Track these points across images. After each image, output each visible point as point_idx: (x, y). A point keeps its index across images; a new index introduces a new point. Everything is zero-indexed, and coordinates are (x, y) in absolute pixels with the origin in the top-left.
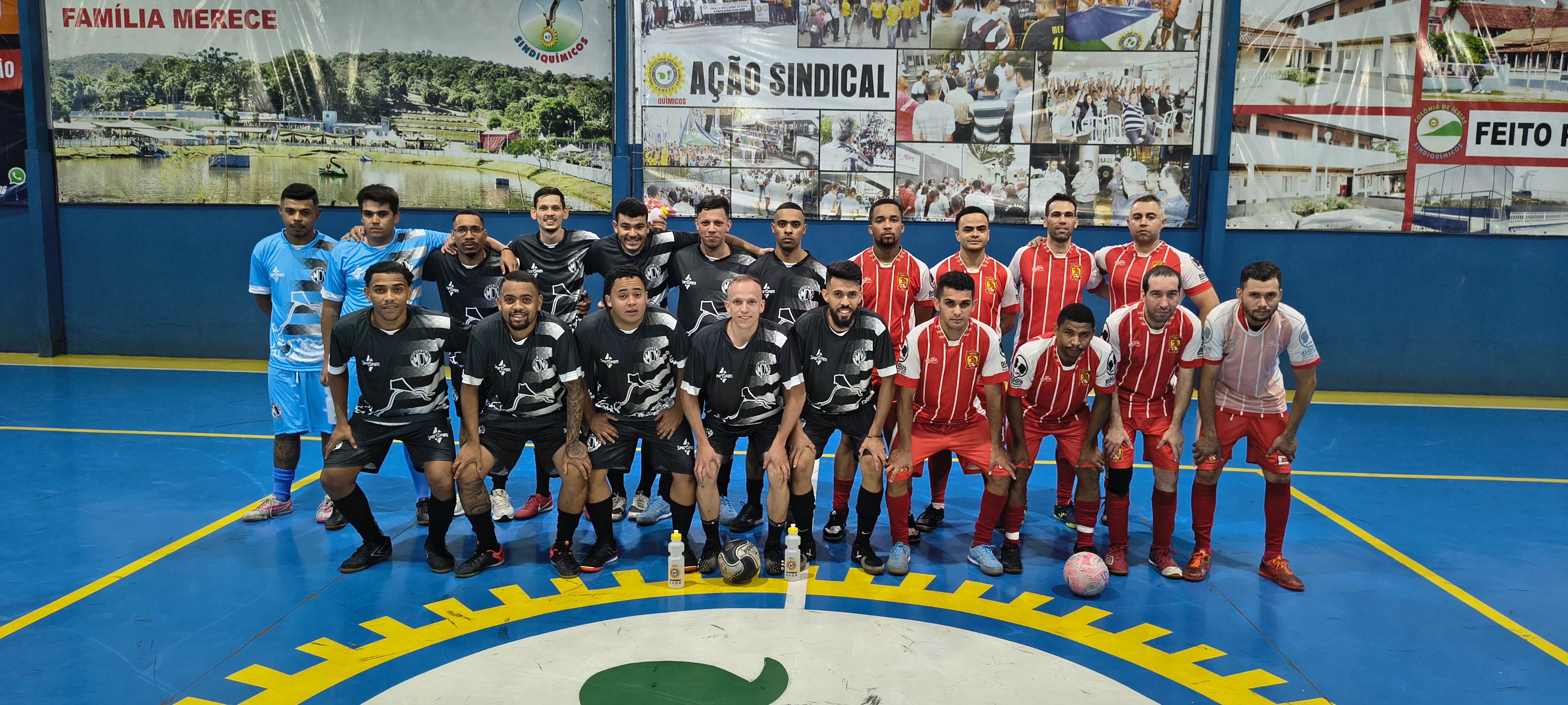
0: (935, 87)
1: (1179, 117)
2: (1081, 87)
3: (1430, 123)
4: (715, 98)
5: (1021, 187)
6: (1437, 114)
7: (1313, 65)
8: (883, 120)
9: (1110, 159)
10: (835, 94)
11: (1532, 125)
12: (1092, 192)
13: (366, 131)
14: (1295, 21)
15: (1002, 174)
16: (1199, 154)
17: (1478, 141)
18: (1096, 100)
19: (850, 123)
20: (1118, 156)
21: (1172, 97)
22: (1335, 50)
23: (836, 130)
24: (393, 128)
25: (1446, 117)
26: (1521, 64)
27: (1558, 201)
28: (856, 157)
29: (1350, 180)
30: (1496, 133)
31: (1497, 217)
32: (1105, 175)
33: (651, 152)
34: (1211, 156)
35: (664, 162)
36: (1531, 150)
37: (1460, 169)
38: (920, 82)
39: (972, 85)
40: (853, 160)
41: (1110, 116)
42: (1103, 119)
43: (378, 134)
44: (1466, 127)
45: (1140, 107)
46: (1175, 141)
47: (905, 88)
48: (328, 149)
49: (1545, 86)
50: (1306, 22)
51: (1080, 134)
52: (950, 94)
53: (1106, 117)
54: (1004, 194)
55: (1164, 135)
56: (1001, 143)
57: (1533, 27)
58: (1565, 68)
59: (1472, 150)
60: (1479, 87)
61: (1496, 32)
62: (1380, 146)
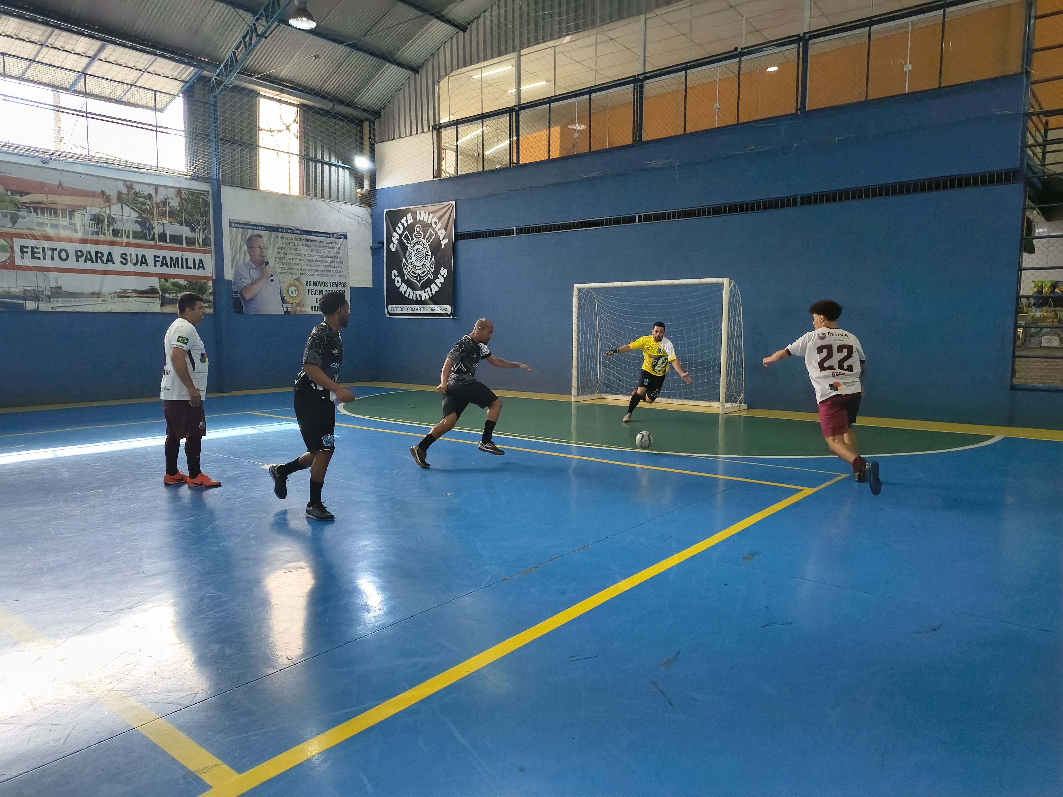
11: (56, 249)
17: (22, 257)
26: (43, 213)
27: (79, 292)
30: (33, 252)
31: (42, 301)
36: (58, 264)
37: (13, 273)
44: (12, 248)
49: (59, 228)
57: (47, 194)
58: (70, 219)
59: (19, 262)
60: (17, 225)
61: (22, 194)
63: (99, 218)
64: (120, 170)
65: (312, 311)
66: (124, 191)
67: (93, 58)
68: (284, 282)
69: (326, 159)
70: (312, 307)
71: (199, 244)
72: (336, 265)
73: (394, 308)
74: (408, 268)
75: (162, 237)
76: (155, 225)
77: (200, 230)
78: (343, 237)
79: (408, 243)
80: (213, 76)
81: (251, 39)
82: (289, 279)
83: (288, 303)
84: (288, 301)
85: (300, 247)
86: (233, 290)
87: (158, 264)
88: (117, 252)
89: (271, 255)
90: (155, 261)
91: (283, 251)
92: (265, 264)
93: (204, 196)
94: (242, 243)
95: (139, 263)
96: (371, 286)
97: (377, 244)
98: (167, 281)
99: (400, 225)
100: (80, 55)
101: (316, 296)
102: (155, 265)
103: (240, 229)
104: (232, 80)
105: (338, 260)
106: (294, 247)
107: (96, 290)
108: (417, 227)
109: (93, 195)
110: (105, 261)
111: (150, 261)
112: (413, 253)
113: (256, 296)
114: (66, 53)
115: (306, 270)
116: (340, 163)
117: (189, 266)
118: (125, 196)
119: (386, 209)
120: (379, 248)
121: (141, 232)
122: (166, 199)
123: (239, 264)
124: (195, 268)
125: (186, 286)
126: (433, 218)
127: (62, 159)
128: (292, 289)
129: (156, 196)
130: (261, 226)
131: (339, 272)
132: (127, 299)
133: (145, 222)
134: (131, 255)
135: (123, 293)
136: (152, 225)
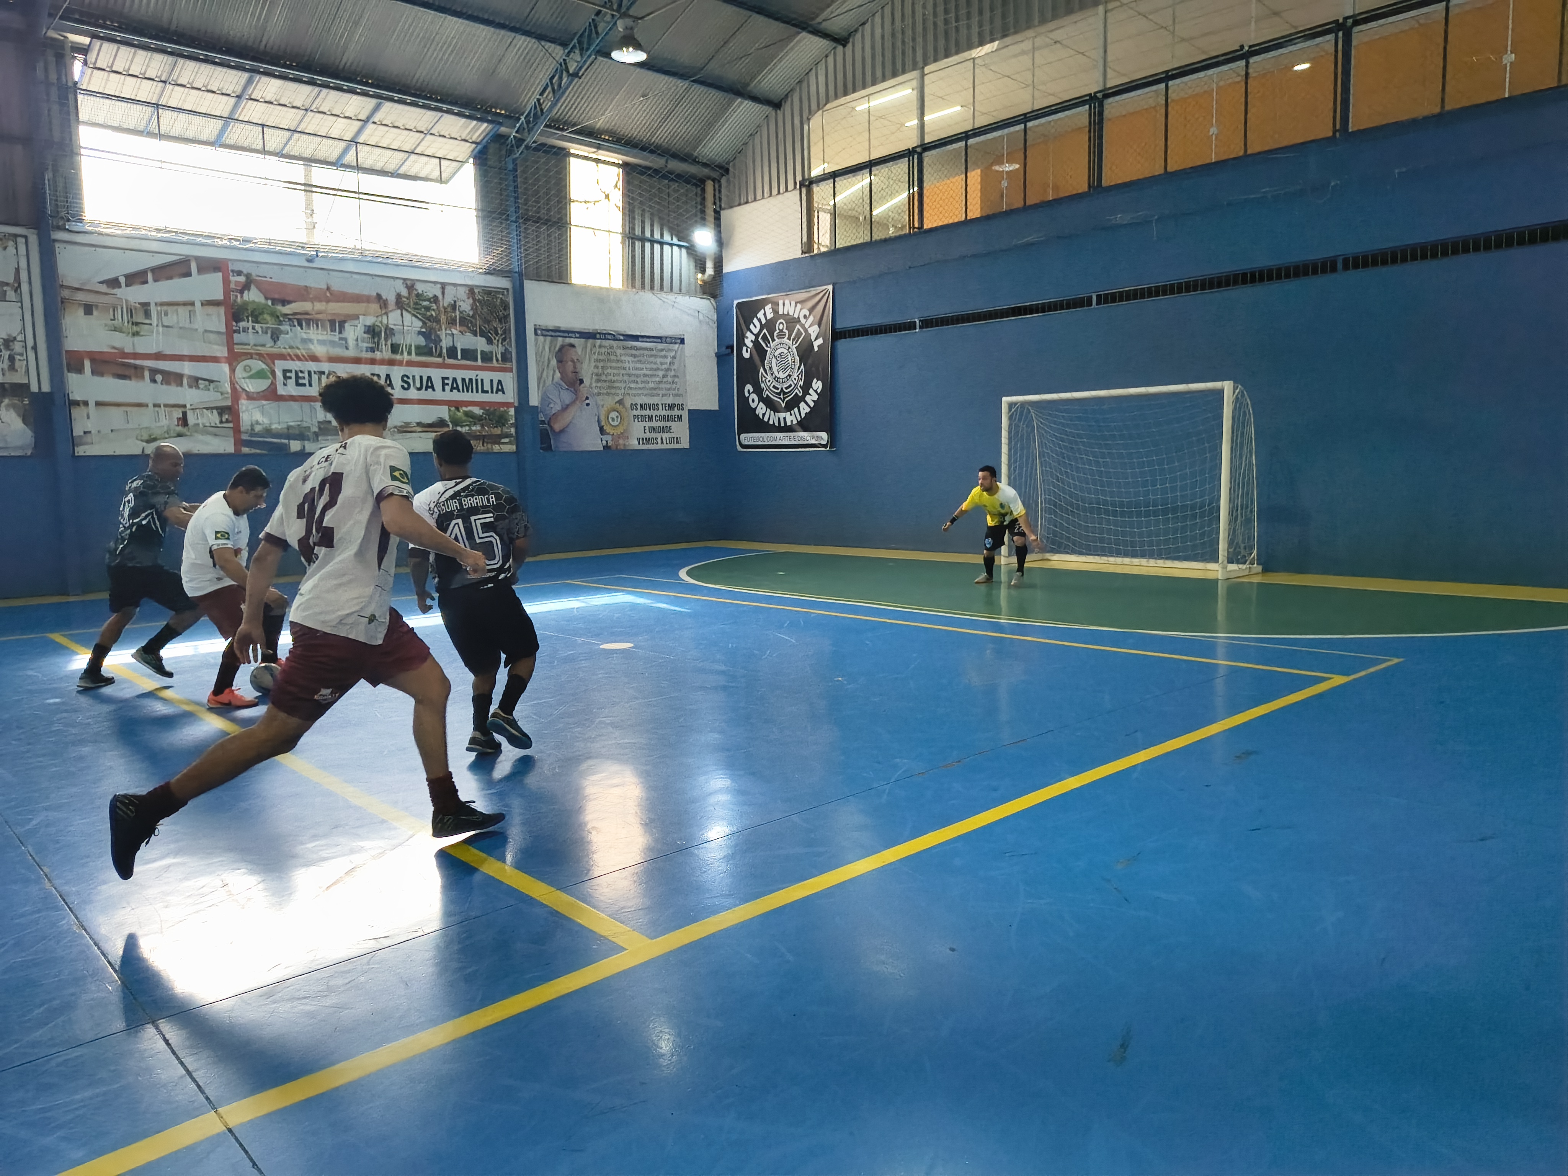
1: (11, 358)
3: (247, 369)
6: (249, 362)
7: (136, 320)
11: (323, 373)
14: (114, 283)
16: (37, 391)
17: (285, 384)
21: (1, 341)
22: (153, 309)
25: (259, 365)
26: (309, 329)
29: (185, 414)
30: (297, 377)
31: (309, 440)
34: (50, 393)
37: (274, 404)
44: (273, 373)
46: (10, 379)
49: (327, 344)
50: (123, 285)
57: (312, 301)
58: (340, 332)
59: (281, 391)
60: (279, 343)
61: (284, 302)
62: (206, 386)
63: (374, 330)
64: (398, 265)
65: (639, 444)
66: (404, 292)
67: (366, 121)
68: (603, 406)
69: (657, 236)
70: (638, 439)
71: (497, 360)
72: (670, 379)
73: (748, 438)
74: (767, 380)
75: (452, 352)
76: (443, 337)
77: (498, 341)
78: (679, 341)
79: (767, 346)
80: (511, 133)
81: (561, 78)
82: (610, 402)
83: (608, 434)
84: (608, 431)
85: (623, 358)
86: (540, 419)
87: (448, 388)
88: (396, 373)
89: (587, 371)
90: (444, 385)
91: (600, 364)
92: (578, 382)
93: (503, 295)
94: (551, 356)
95: (424, 388)
96: (717, 408)
97: (724, 348)
98: (459, 411)
99: (755, 321)
100: (351, 118)
101: (644, 424)
102: (444, 390)
103: (549, 338)
104: (537, 136)
105: (673, 373)
106: (615, 358)
108: (781, 323)
109: (366, 299)
111: (438, 385)
112: (774, 360)
113: (567, 427)
114: (335, 118)
115: (631, 388)
116: (675, 241)
117: (485, 389)
118: (405, 300)
119: (737, 299)
120: (728, 355)
121: (427, 346)
122: (455, 302)
123: (547, 385)
124: (492, 392)
125: (482, 416)
126: (801, 310)
127: (330, 255)
128: (614, 415)
129: (443, 297)
130: (574, 332)
131: (674, 389)
132: (409, 435)
133: (430, 333)
134: (414, 377)
135: (406, 427)
136: (438, 336)
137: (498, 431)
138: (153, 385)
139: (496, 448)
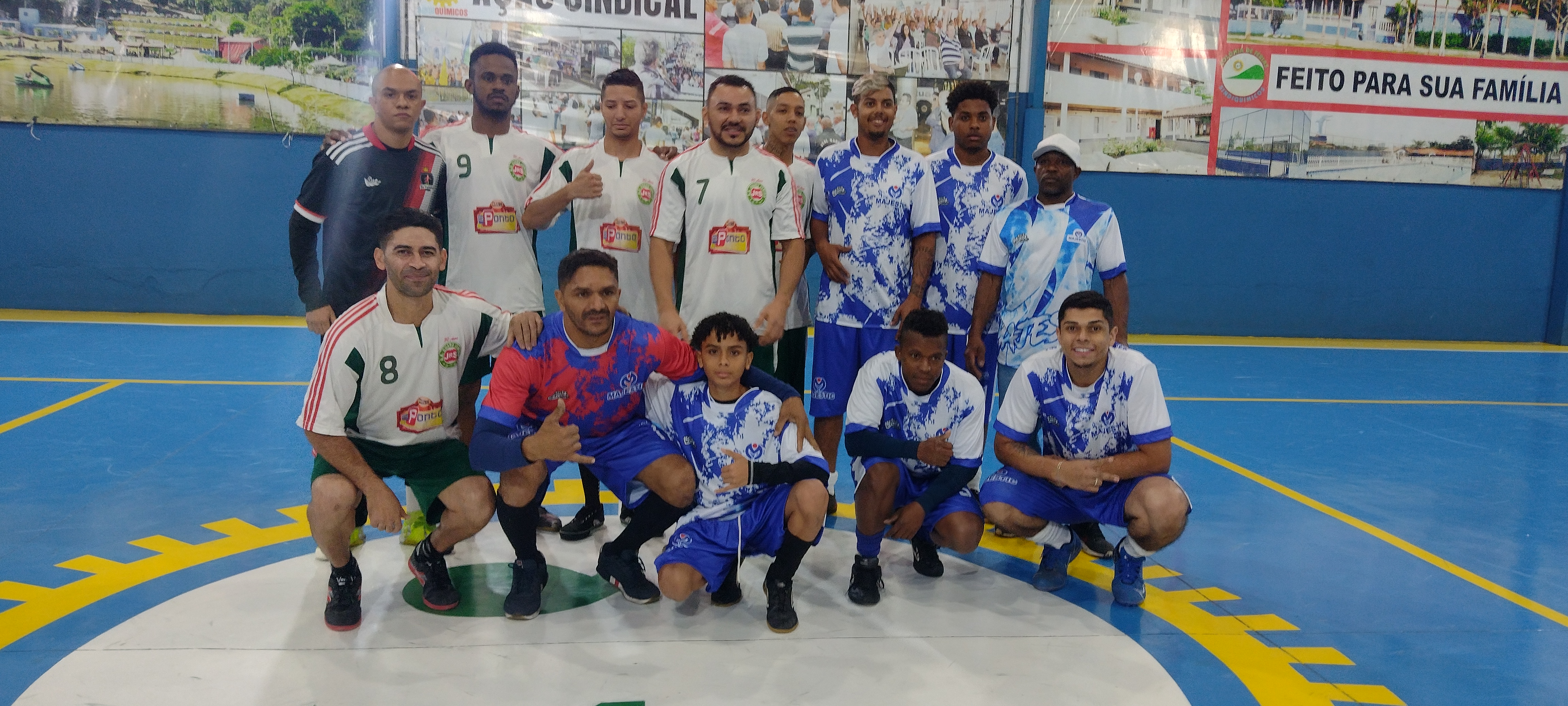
0: (747, 10)
1: (996, 52)
2: (898, 17)
3: (1235, 66)
4: (502, 11)
5: (838, 120)
6: (1241, 57)
7: (1125, 3)
8: (690, 43)
9: (928, 93)
10: (638, 12)
11: (1327, 71)
12: (911, 127)
13: (76, 34)
15: (818, 106)
16: (1015, 91)
17: (1279, 85)
18: (913, 30)
19: (655, 46)
20: (937, 90)
21: (989, 32)
23: (640, 54)
24: (112, 31)
25: (1250, 61)
26: (1318, 9)
27: (1351, 146)
28: (662, 83)
29: (1158, 123)
30: (1294, 78)
31: (1295, 161)
32: (923, 110)
33: (428, 70)
34: (1027, 94)
35: (444, 81)
36: (1327, 96)
37: (1262, 113)
38: (730, 4)
39: (785, 9)
40: (658, 87)
41: (927, 48)
42: (920, 51)
43: (91, 38)
44: (1267, 71)
45: (957, 40)
46: (992, 76)
47: (714, 9)
48: (28, 54)
49: (1338, 32)
51: (898, 66)
52: (762, 18)
53: (924, 49)
54: (819, 129)
55: (982, 69)
56: (817, 72)
58: (1356, 16)
59: (1273, 94)
62: (1187, 88)
63: (1397, 13)
71: (1558, 53)
75: (1495, 43)
76: (1486, 22)
87: (1481, 94)
88: (1416, 72)
90: (1476, 89)
95: (1449, 93)
98: (1490, 127)
102: (1475, 97)
107: (1376, 144)
110: (1396, 91)
111: (1468, 89)
117: (1533, 96)
121: (1462, 35)
124: (1542, 100)
125: (1521, 135)
132: (1418, 159)
133: (1470, 16)
134: (1438, 79)
135: (1417, 148)
136: (1480, 21)
137: (1540, 158)
138: (1131, 85)
139: (1534, 183)
